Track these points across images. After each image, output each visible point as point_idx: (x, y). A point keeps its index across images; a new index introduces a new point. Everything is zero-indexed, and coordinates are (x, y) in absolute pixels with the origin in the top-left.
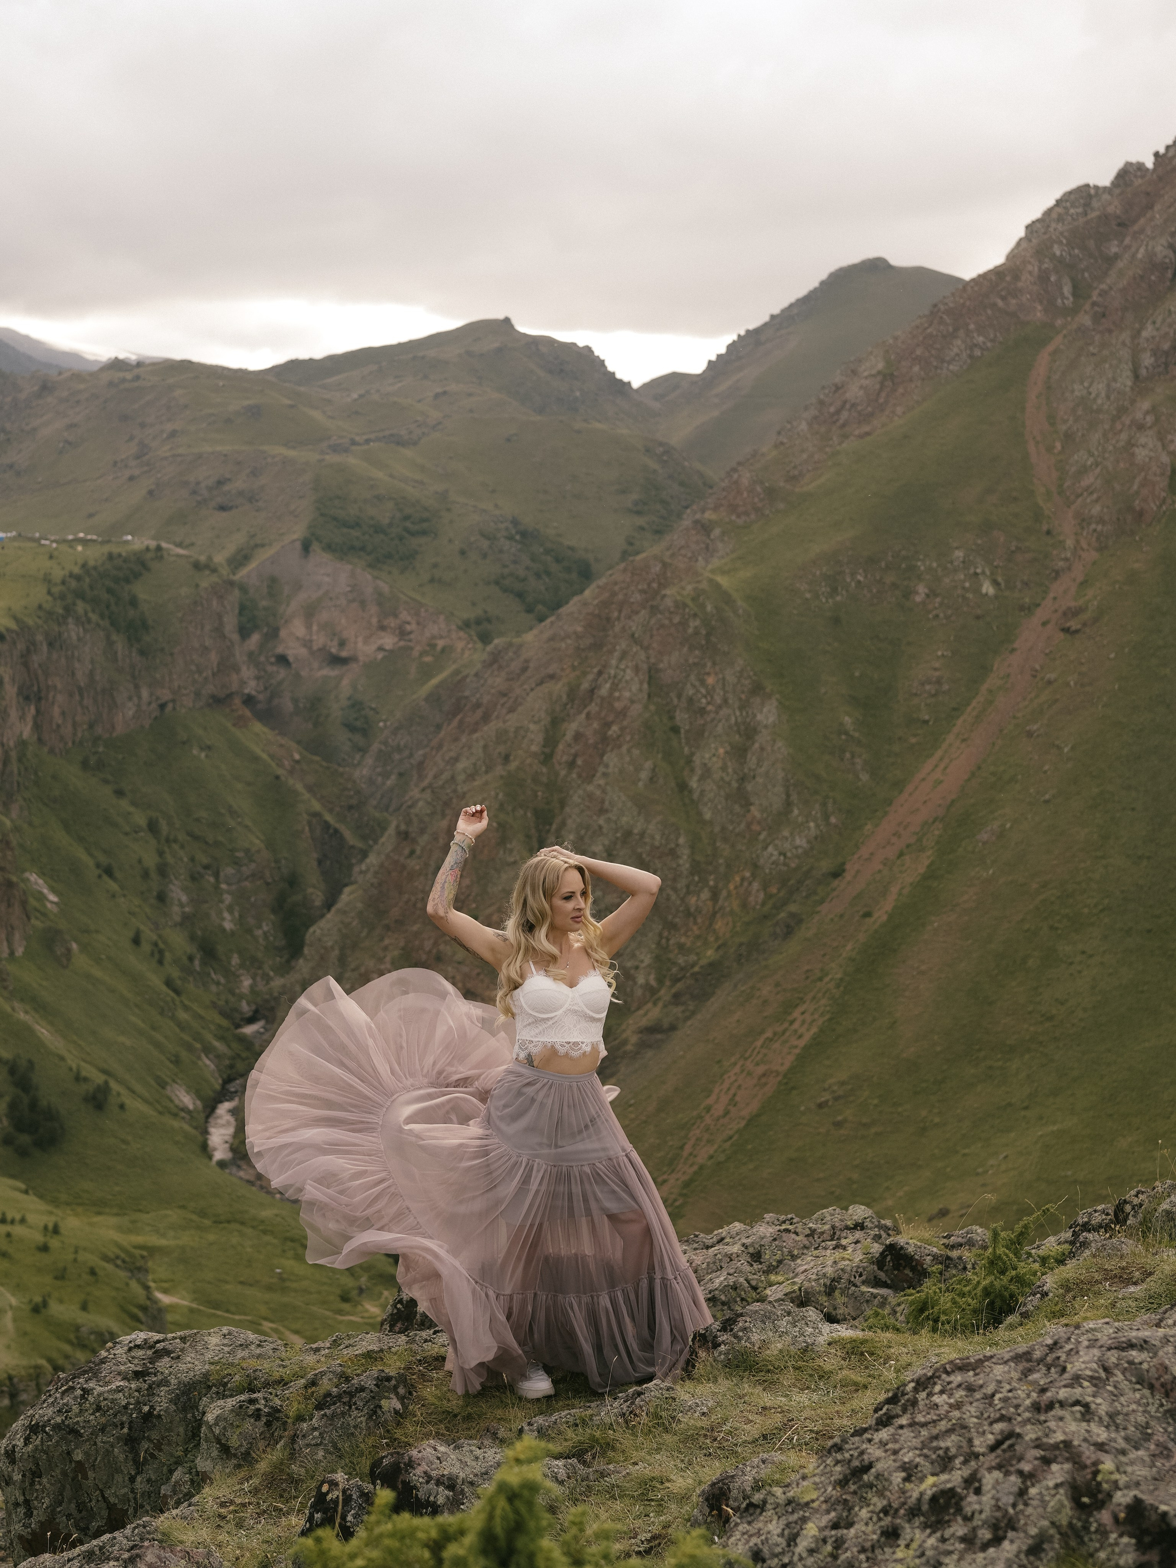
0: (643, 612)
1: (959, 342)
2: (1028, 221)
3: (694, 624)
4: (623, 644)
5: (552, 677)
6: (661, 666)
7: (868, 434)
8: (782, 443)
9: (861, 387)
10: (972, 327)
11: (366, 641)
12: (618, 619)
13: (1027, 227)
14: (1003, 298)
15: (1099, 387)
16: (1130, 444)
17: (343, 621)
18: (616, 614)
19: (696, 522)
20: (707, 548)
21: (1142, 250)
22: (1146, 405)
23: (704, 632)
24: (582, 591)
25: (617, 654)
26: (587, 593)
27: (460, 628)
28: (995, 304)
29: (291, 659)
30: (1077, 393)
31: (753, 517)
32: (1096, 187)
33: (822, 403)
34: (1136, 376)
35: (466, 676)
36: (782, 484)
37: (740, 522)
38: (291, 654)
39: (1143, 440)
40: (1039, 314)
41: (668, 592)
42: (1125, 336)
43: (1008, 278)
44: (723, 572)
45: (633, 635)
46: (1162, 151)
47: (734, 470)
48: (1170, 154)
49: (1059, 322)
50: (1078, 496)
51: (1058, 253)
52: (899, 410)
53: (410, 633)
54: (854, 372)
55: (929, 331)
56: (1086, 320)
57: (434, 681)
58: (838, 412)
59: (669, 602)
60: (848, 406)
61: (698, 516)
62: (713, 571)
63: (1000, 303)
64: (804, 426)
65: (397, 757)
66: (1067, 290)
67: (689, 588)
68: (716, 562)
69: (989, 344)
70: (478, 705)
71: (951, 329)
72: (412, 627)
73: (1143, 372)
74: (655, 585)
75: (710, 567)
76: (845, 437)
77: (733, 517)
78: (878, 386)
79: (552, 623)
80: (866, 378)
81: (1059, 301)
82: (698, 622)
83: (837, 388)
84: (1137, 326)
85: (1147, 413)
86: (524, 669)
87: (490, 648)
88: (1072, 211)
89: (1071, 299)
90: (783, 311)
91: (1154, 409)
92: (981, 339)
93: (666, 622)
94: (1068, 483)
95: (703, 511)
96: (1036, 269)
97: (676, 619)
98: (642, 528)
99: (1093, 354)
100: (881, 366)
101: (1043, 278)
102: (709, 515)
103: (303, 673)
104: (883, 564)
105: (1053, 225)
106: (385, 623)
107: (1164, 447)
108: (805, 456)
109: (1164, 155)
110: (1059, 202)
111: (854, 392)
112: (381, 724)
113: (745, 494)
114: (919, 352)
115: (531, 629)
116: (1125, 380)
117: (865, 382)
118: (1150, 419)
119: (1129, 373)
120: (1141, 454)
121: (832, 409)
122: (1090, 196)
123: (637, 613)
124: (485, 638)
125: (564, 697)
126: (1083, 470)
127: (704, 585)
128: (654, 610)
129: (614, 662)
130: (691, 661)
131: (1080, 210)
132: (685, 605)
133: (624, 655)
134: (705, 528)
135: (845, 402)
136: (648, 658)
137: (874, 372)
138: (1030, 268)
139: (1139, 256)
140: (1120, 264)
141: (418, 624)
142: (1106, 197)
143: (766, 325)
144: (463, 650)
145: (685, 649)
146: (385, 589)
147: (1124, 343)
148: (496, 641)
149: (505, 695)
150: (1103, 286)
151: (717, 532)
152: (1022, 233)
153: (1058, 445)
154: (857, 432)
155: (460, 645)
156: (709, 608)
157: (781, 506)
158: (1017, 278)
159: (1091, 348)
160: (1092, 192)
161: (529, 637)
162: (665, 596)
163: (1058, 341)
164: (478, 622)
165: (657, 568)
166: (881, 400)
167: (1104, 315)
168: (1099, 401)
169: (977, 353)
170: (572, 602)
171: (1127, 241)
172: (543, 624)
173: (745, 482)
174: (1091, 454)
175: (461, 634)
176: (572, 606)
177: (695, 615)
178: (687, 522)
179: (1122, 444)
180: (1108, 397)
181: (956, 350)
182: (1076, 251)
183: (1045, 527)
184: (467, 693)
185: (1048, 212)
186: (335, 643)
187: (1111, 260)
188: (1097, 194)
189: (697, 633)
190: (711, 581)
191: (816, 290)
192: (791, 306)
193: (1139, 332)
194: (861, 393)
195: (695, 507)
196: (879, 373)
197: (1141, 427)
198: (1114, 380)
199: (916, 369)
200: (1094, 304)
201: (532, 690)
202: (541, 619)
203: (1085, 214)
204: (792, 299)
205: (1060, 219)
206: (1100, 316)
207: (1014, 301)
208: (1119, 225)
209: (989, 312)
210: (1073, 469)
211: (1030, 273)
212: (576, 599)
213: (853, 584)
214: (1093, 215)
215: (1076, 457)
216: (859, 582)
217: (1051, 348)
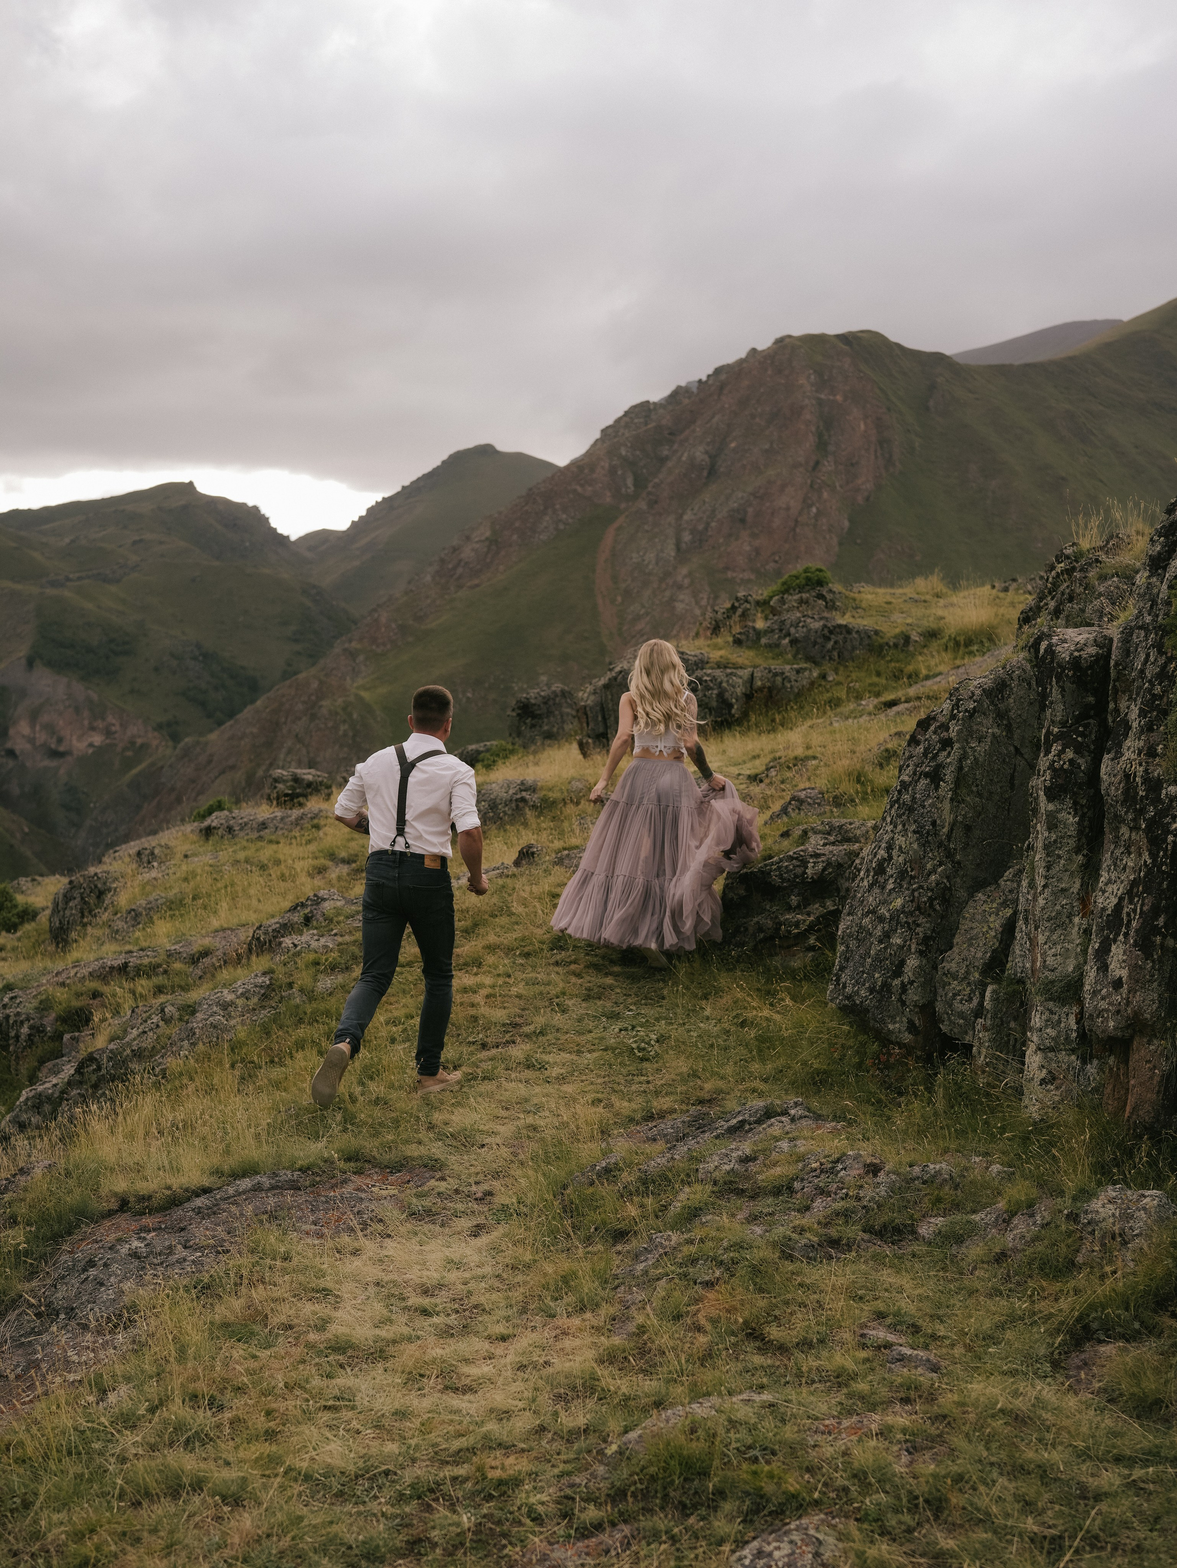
0: (304, 718)
1: (547, 518)
2: (603, 426)
3: (343, 728)
4: (289, 743)
5: (233, 768)
6: (318, 759)
7: (477, 586)
8: (411, 591)
9: (473, 550)
10: (558, 506)
11: (80, 739)
12: (285, 723)
13: (603, 431)
14: (582, 486)
15: (651, 556)
16: (672, 599)
17: (61, 723)
18: (283, 720)
19: (345, 650)
20: (353, 669)
21: (686, 455)
22: (684, 571)
23: (351, 734)
24: (253, 701)
25: (284, 750)
26: (259, 703)
27: (154, 729)
28: (575, 491)
29: (18, 752)
30: (634, 560)
31: (389, 646)
32: (654, 403)
33: (442, 561)
34: (678, 549)
35: (162, 767)
36: (411, 622)
37: (379, 650)
38: (18, 749)
39: (681, 597)
40: (608, 499)
41: (324, 703)
42: (671, 519)
43: (586, 471)
44: (366, 689)
45: (297, 736)
46: (704, 378)
47: (375, 610)
48: (710, 382)
49: (623, 506)
50: (634, 637)
51: (624, 453)
52: (501, 568)
53: (115, 732)
54: (468, 538)
55: (526, 508)
56: (642, 505)
57: (135, 771)
58: (455, 568)
59: (324, 711)
60: (462, 564)
61: (346, 645)
62: (358, 688)
63: (579, 489)
64: (428, 578)
65: (105, 831)
66: (630, 481)
67: (340, 701)
68: (360, 681)
69: (570, 521)
70: (173, 789)
71: (542, 508)
72: (116, 728)
73: (684, 546)
74: (313, 698)
75: (355, 685)
76: (460, 587)
77: (374, 647)
78: (485, 550)
79: (231, 726)
80: (477, 542)
81: (623, 490)
82: (346, 727)
83: (455, 549)
84: (680, 511)
85: (685, 576)
86: (210, 762)
87: (181, 745)
88: (636, 421)
89: (633, 489)
90: (412, 483)
91: (690, 574)
92: (564, 516)
93: (322, 726)
94: (625, 628)
95: (350, 641)
96: (607, 465)
97: (330, 724)
98: (299, 653)
99: (647, 531)
100: (488, 534)
101: (612, 471)
102: (355, 645)
103: (28, 764)
104: (487, 685)
105: (622, 431)
106: (95, 724)
107: (697, 603)
108: (429, 601)
109: (706, 382)
110: (626, 413)
111: (467, 553)
112: (92, 805)
113: (383, 629)
114: (517, 524)
115: (211, 731)
116: (670, 551)
117: (477, 546)
118: (687, 581)
119: (673, 547)
120: (680, 607)
121: (450, 566)
122: (650, 410)
123: (300, 719)
124: (175, 738)
125: (243, 784)
126: (638, 618)
127: (352, 698)
128: (313, 717)
129: (282, 756)
130: (341, 756)
131: (642, 420)
132: (337, 713)
133: (289, 751)
134: (352, 655)
135: (460, 561)
136: (308, 753)
137: (483, 538)
138: (602, 464)
139: (684, 459)
140: (670, 464)
141: (121, 725)
142: (661, 411)
143: (398, 493)
144: (157, 747)
145: (337, 747)
146: (95, 697)
147: (670, 524)
148: (187, 740)
149: (193, 781)
150: (657, 480)
151: (361, 658)
152: (598, 435)
153: (619, 599)
154: (469, 584)
155: (155, 743)
156: (355, 716)
157: (410, 639)
158: (592, 470)
159: (646, 527)
160: (652, 407)
161: (213, 736)
162: (321, 706)
163: (621, 520)
164: (169, 725)
165: (315, 685)
166: (488, 560)
167: (656, 502)
168: (651, 567)
169: (561, 527)
170: (246, 711)
171: (676, 446)
172: (223, 727)
173: (383, 620)
174: (643, 606)
175: (156, 734)
176: (247, 712)
177: (345, 721)
178: (337, 650)
179: (666, 599)
180: (657, 564)
181: (545, 524)
182: (638, 453)
183: (607, 660)
184: (163, 780)
185: (618, 421)
186: (54, 740)
187: (663, 460)
188: (655, 409)
189: (345, 735)
190: (356, 695)
191: (438, 467)
192: (419, 479)
193: (681, 516)
194: (473, 554)
195: (344, 638)
196: (487, 539)
197: (680, 587)
198: (662, 551)
199: (515, 537)
200: (649, 493)
201: (216, 778)
202: (220, 723)
203: (646, 424)
204: (420, 474)
205: (627, 426)
206: (652, 503)
207: (590, 488)
208: (670, 434)
209: (571, 496)
210: (630, 617)
211: (603, 467)
212: (249, 708)
213: (464, 700)
214: (653, 425)
215: (632, 608)
216: (468, 698)
217: (616, 524)
